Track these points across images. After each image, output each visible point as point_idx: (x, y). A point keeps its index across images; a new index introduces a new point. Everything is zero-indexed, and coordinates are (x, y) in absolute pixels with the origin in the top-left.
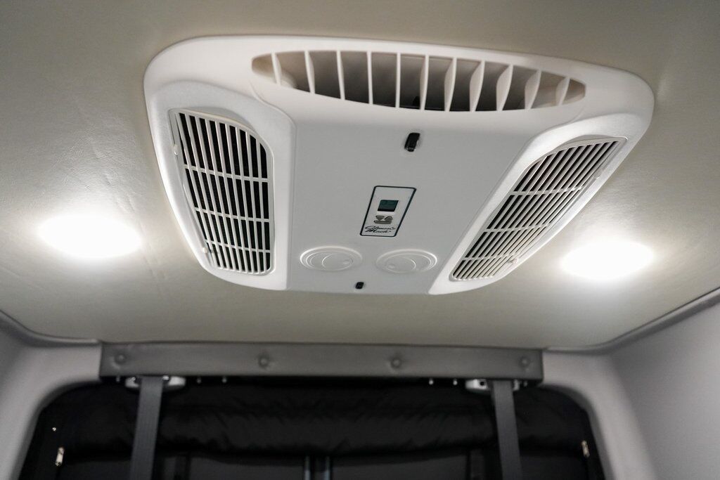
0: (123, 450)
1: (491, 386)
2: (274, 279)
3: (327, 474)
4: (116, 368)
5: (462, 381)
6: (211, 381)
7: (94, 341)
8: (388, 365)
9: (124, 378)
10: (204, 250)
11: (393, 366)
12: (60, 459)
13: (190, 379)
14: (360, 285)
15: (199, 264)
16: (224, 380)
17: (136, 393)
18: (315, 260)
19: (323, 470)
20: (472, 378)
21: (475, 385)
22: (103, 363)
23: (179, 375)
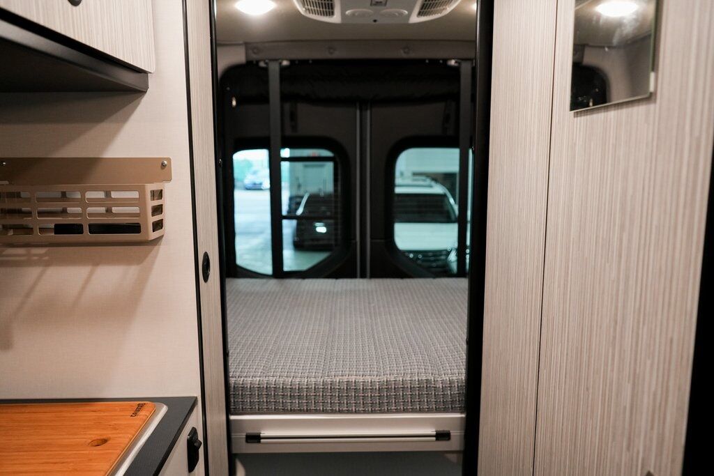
0: (264, 99)
1: (459, 63)
2: (336, 18)
3: (369, 112)
4: (254, 57)
5: (445, 61)
6: (304, 62)
7: (241, 42)
8: (402, 51)
9: (258, 62)
10: (304, 9)
11: (405, 52)
12: (234, 103)
13: (292, 62)
14: (375, 21)
15: (299, 11)
16: (311, 62)
17: (266, 70)
18: (353, 15)
19: (367, 109)
20: (451, 59)
21: (453, 62)
22: (247, 54)
23: (287, 60)
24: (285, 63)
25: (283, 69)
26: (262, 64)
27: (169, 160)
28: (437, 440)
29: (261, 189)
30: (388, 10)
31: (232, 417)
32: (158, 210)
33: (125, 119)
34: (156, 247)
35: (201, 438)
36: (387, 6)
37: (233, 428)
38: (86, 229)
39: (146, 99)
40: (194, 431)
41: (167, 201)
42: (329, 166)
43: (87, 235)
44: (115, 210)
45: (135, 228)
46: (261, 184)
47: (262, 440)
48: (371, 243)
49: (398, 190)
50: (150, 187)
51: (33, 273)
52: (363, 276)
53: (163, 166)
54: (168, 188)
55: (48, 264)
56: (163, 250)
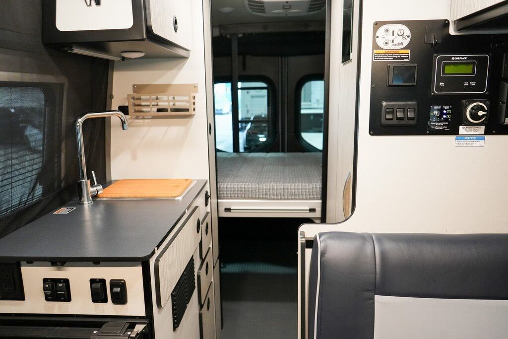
4: (224, 33)
6: (250, 34)
7: (217, 25)
9: (226, 35)
13: (244, 34)
16: (254, 34)
17: (230, 39)
22: (220, 31)
23: (241, 33)
24: (240, 35)
25: (239, 39)
26: (228, 36)
27: (197, 84)
28: (310, 212)
29: (222, 114)
30: (292, 11)
31: (219, 200)
32: (194, 103)
33: (181, 69)
34: (192, 119)
35: (209, 194)
36: (292, 8)
37: (219, 205)
38: (169, 110)
39: (188, 61)
40: (207, 192)
41: (196, 101)
42: (265, 92)
43: (169, 113)
44: (176, 104)
45: (187, 110)
46: (221, 110)
47: (232, 211)
48: (288, 134)
49: (303, 112)
50: (193, 95)
51: (145, 129)
52: (283, 151)
53: (195, 87)
54: (197, 95)
55: (151, 126)
56: (194, 120)
